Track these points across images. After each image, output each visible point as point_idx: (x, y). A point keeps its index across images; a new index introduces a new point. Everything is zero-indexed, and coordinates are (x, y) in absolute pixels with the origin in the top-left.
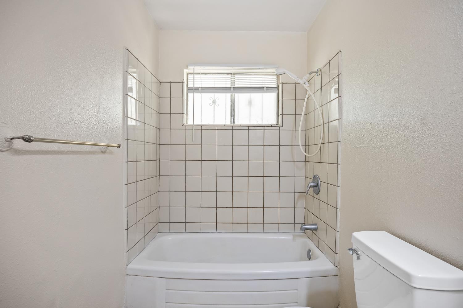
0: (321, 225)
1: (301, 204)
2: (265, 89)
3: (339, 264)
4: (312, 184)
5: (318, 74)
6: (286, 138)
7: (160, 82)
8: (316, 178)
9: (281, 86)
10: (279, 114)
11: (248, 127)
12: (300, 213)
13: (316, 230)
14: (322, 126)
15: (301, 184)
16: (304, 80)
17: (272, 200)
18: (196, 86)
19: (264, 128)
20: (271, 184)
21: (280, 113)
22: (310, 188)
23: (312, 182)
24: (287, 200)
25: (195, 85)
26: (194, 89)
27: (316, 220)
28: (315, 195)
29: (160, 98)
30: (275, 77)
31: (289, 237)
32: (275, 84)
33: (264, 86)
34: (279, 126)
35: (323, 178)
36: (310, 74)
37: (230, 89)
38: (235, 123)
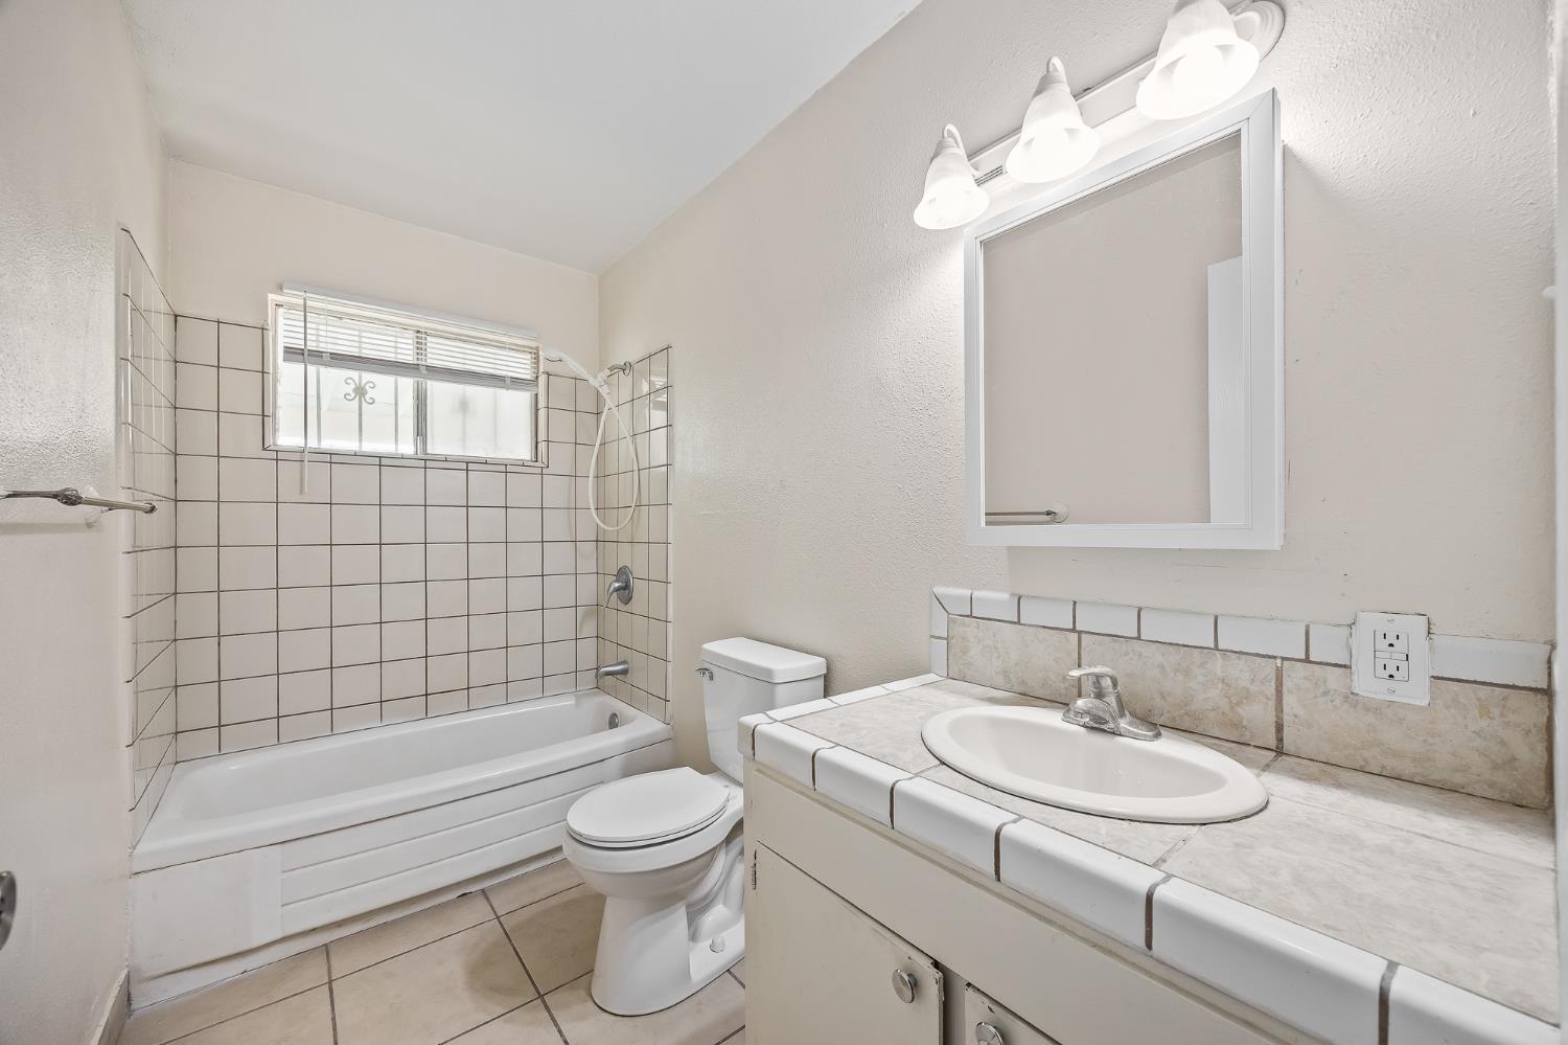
0: (637, 660)
1: (589, 629)
2: (508, 381)
3: (672, 718)
4: (617, 585)
5: (627, 372)
6: (556, 491)
7: (176, 316)
8: (623, 573)
9: (542, 379)
10: (539, 440)
11: (468, 465)
12: (588, 648)
13: (625, 672)
14: (636, 473)
15: (588, 589)
16: (600, 379)
17: (526, 628)
18: (311, 345)
19: (505, 468)
20: (524, 593)
21: (542, 436)
22: (613, 592)
23: (617, 581)
24: (560, 624)
25: (308, 343)
26: (306, 354)
27: (624, 654)
28: (621, 606)
29: (176, 362)
30: (529, 356)
31: (569, 701)
32: (528, 372)
33: (503, 373)
34: (539, 464)
35: (639, 570)
36: (611, 369)
37: (418, 369)
38: (429, 452)
